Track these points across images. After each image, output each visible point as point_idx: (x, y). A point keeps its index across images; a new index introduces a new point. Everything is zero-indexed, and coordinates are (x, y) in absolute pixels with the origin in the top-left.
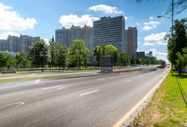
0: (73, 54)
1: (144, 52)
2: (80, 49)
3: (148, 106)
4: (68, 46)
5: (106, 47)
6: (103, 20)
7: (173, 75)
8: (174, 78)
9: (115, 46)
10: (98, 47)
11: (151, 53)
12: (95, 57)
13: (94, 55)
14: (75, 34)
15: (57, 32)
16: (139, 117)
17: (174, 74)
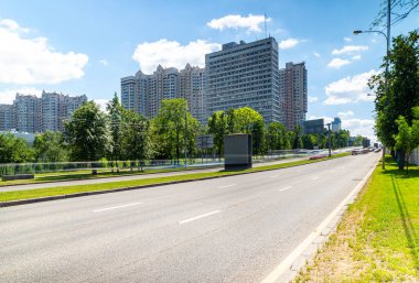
0: (162, 131)
1: (322, 121)
2: (177, 119)
3: (327, 244)
4: (149, 114)
5: (236, 112)
6: (227, 51)
7: (386, 172)
8: (388, 178)
9: (256, 109)
10: (219, 113)
11: (337, 121)
12: (212, 136)
13: (210, 132)
14: (165, 87)
15: (125, 83)
16: (308, 270)
17: (388, 168)
